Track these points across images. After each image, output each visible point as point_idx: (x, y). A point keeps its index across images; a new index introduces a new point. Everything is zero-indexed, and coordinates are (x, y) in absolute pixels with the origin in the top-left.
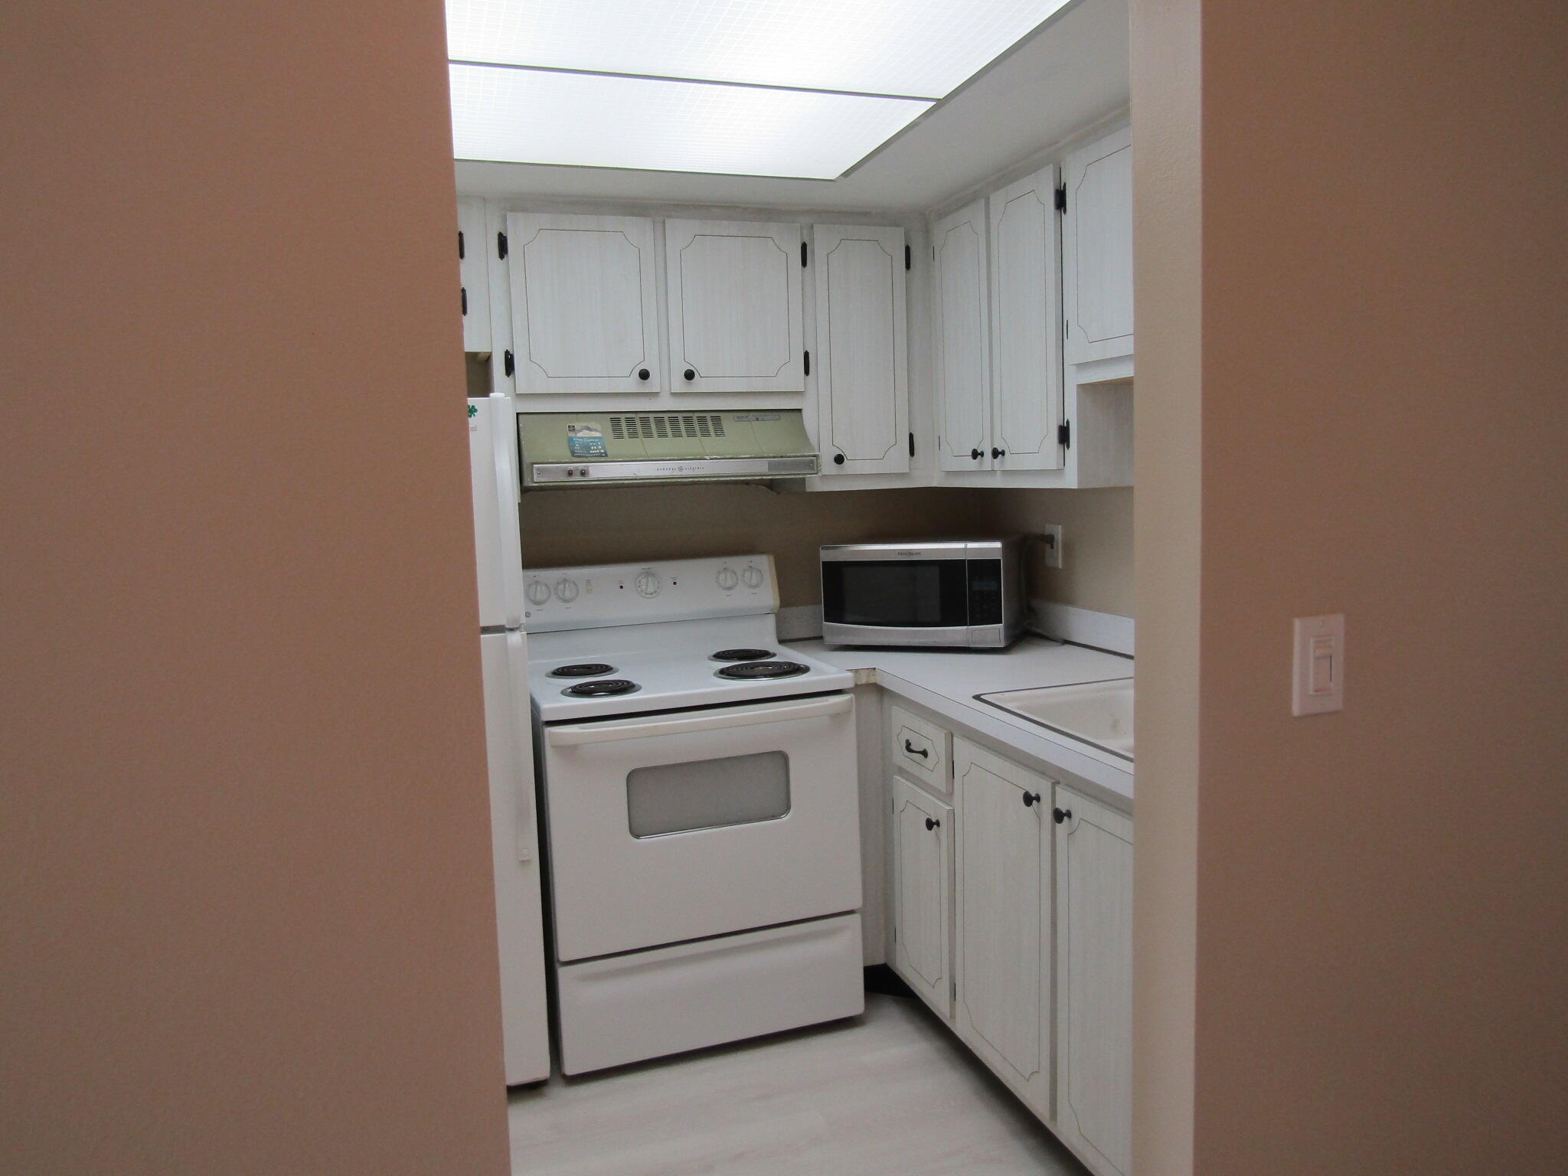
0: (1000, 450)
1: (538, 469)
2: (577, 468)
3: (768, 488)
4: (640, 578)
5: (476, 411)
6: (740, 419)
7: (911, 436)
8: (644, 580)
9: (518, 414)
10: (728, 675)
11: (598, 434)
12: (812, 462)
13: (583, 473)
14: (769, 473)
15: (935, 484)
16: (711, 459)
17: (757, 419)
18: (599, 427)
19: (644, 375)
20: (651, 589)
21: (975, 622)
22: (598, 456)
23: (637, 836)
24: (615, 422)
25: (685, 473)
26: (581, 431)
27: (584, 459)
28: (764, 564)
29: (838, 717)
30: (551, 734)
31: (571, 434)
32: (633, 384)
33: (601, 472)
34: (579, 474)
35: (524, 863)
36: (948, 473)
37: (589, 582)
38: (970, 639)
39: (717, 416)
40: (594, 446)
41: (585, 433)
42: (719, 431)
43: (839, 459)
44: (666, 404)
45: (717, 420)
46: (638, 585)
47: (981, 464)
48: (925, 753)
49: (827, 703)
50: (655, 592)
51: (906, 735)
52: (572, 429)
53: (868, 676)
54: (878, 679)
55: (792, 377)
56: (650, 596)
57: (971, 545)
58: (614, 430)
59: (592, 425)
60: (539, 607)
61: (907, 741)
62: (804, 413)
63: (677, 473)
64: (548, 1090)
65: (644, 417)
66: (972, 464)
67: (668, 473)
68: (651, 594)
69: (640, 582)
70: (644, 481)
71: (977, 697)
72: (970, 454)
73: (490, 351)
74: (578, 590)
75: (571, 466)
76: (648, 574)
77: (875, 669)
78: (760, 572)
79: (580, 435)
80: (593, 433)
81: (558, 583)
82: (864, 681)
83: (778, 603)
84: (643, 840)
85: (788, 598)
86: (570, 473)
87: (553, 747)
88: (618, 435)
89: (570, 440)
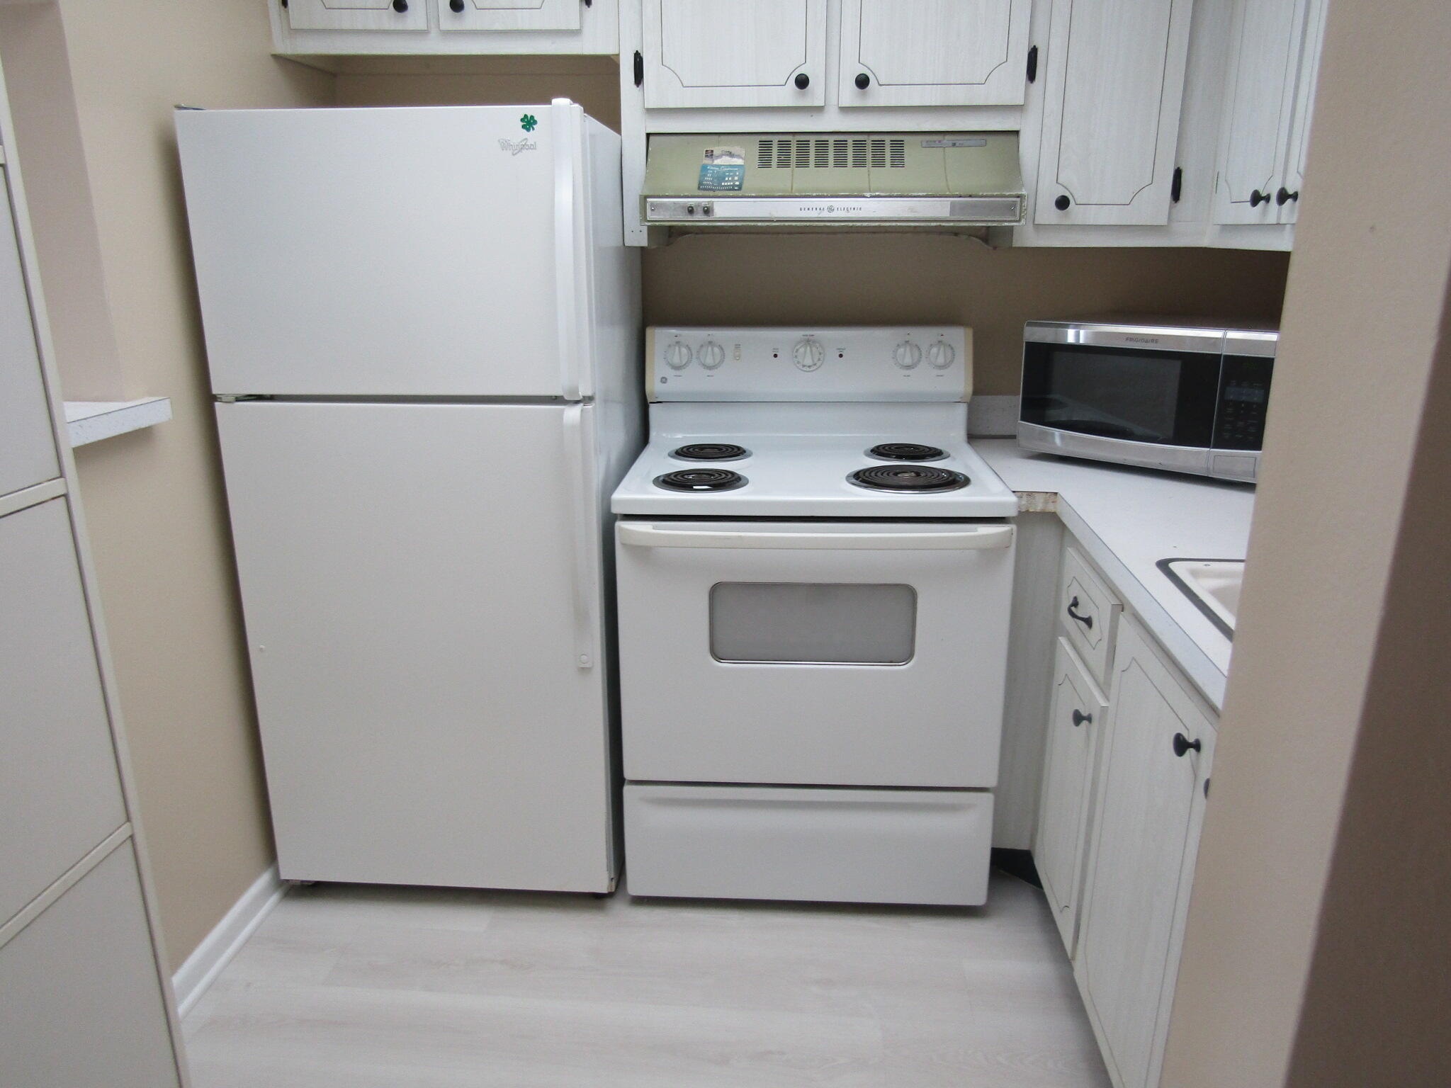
0: (1291, 192)
1: (652, 204)
2: (699, 205)
3: (983, 241)
4: (797, 347)
5: (535, 122)
6: (929, 145)
7: (1178, 174)
8: (802, 350)
9: (648, 135)
10: (863, 481)
11: (739, 162)
12: (1014, 204)
13: (707, 211)
14: (953, 218)
15: (1205, 242)
16: (872, 197)
17: (954, 145)
18: (743, 153)
19: (802, 82)
20: (808, 361)
21: (1218, 445)
22: (730, 190)
23: (718, 658)
24: (765, 146)
25: (834, 215)
26: (718, 157)
27: (711, 193)
28: (960, 338)
29: (990, 554)
30: (621, 529)
31: (707, 161)
32: (788, 95)
33: (726, 209)
34: (700, 210)
35: (584, 671)
36: (1225, 227)
37: (738, 346)
38: (1211, 468)
39: (898, 140)
40: (729, 176)
41: (725, 160)
42: (898, 160)
43: (1063, 203)
44: (831, 122)
45: (898, 147)
46: (795, 354)
47: (1264, 213)
48: (1088, 622)
49: (972, 534)
50: (815, 364)
51: (1075, 591)
52: (710, 154)
53: (1046, 502)
54: (1060, 509)
55: (1011, 84)
56: (808, 369)
57: (1234, 335)
58: (761, 157)
59: (736, 149)
60: (678, 373)
61: (1075, 598)
62: (1022, 135)
63: (826, 215)
64: (609, 903)
65: (802, 138)
66: (1252, 214)
67: (813, 214)
68: (809, 367)
69: (797, 350)
70: (782, 224)
71: (1164, 565)
72: (1249, 198)
73: (617, 52)
74: (723, 355)
75: (692, 201)
76: (808, 342)
77: (1056, 493)
78: (952, 348)
79: (717, 162)
80: (735, 159)
81: (702, 346)
82: (1039, 508)
83: (970, 389)
84: (725, 665)
85: (982, 385)
86: (691, 211)
87: (624, 545)
88: (765, 162)
89: (704, 168)
